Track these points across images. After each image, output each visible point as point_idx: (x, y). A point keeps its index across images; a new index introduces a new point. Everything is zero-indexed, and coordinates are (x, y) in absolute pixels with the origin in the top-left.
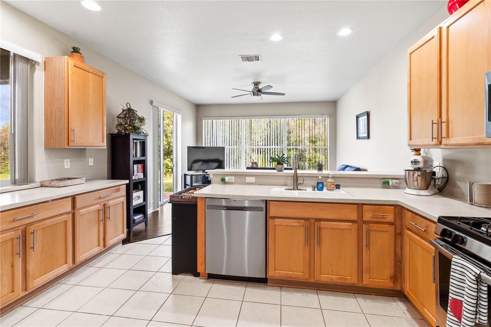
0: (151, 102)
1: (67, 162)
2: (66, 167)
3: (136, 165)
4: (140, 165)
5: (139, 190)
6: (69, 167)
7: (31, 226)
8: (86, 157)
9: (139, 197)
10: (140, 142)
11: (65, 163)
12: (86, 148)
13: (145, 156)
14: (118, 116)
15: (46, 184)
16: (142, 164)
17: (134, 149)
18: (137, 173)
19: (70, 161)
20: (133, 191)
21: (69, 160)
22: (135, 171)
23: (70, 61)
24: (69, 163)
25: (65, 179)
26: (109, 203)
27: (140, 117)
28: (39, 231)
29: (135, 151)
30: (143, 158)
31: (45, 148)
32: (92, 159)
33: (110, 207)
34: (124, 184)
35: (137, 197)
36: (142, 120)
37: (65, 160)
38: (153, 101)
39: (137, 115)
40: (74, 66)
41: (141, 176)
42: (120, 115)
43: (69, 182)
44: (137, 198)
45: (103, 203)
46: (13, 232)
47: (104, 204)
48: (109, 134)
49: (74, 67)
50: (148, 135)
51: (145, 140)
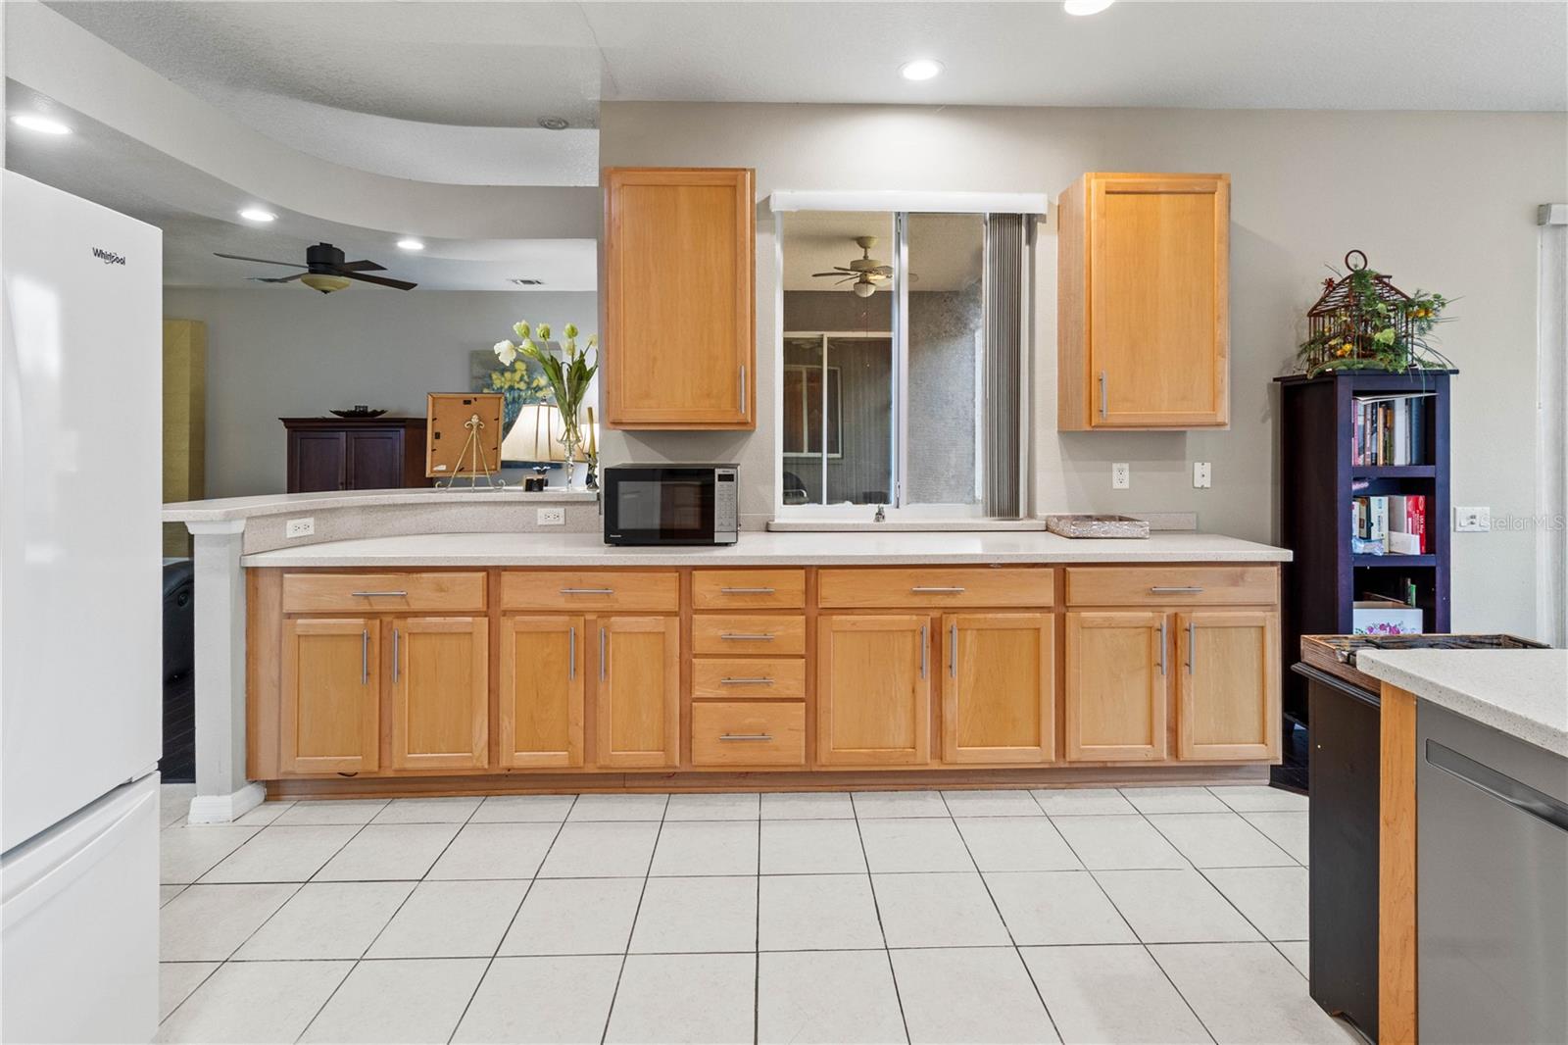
0: (1541, 215)
1: (1121, 471)
2: (1116, 485)
3: (1385, 499)
4: (1404, 503)
5: (1407, 605)
6: (1126, 485)
7: (952, 616)
8: (1183, 457)
9: (1395, 632)
10: (1408, 402)
11: (1115, 474)
12: (1185, 432)
13: (1434, 464)
14: (1315, 308)
15: (1053, 526)
16: (1421, 499)
17: (1374, 430)
18: (1390, 529)
19: (1132, 470)
20: (1355, 603)
21: (1126, 466)
22: (1374, 520)
23: (1094, 183)
24: (1126, 473)
25: (1111, 518)
26: (1194, 614)
27: (1412, 296)
28: (969, 632)
29: (1385, 442)
30: (1425, 472)
31: (1059, 432)
32: (1208, 465)
33: (1192, 630)
34: (1273, 564)
35: (1384, 626)
36: (1418, 310)
37: (1116, 466)
38: (1549, 206)
39: (1398, 292)
40: (1107, 193)
41: (1410, 544)
42: (1319, 304)
45: (1171, 611)
46: (915, 617)
47: (1176, 614)
48: (1275, 380)
49: (1108, 196)
50: (1456, 372)
51: (1434, 392)
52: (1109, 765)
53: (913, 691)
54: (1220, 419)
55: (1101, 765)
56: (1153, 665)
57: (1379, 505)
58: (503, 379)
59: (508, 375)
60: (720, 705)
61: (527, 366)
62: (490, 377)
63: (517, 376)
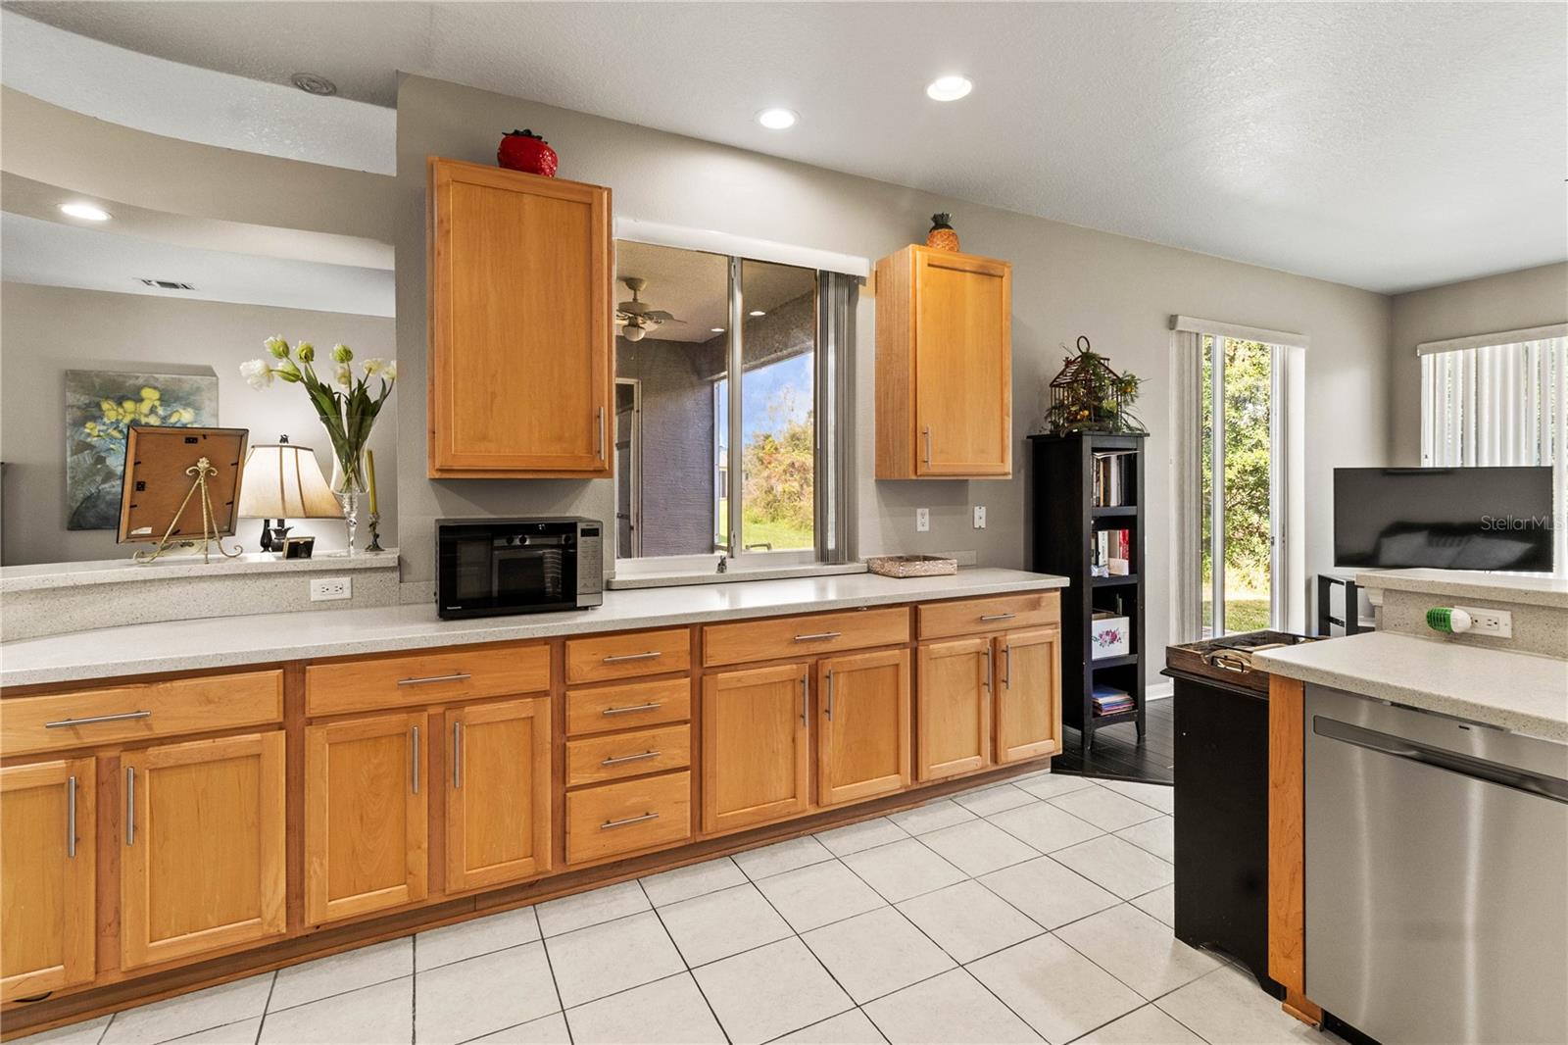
0: (1172, 322)
1: (923, 515)
2: (920, 528)
3: (1106, 533)
4: (1119, 535)
5: (1116, 615)
6: (927, 528)
7: (826, 661)
8: (965, 502)
9: (1114, 637)
10: (1119, 457)
11: (919, 517)
12: (967, 480)
13: (1136, 505)
14: (1055, 381)
15: (876, 566)
16: (1127, 531)
17: (1098, 480)
18: (1110, 556)
19: (931, 514)
20: (1093, 616)
21: (927, 510)
22: (1100, 550)
23: (919, 254)
24: (927, 517)
25: (917, 558)
26: (1008, 637)
27: (1121, 376)
28: (841, 675)
29: (1104, 489)
30: (1130, 511)
31: (876, 481)
32: (984, 508)
33: (1010, 651)
34: (1056, 589)
35: (1107, 633)
36: (1125, 386)
37: (919, 511)
38: (1176, 316)
39: (1111, 372)
40: (929, 265)
41: (1122, 567)
42: (1058, 377)
43: (919, 567)
44: (1108, 638)
45: (991, 636)
46: (795, 666)
47: (995, 639)
48: (1028, 437)
49: (932, 269)
50: (1148, 435)
51: (1135, 450)
52: (949, 779)
53: (794, 740)
54: (1006, 471)
55: (944, 780)
56: (979, 684)
57: (1103, 536)
58: (121, 410)
59: (129, 405)
60: (599, 790)
61: (161, 395)
62: (98, 406)
63: (145, 407)
